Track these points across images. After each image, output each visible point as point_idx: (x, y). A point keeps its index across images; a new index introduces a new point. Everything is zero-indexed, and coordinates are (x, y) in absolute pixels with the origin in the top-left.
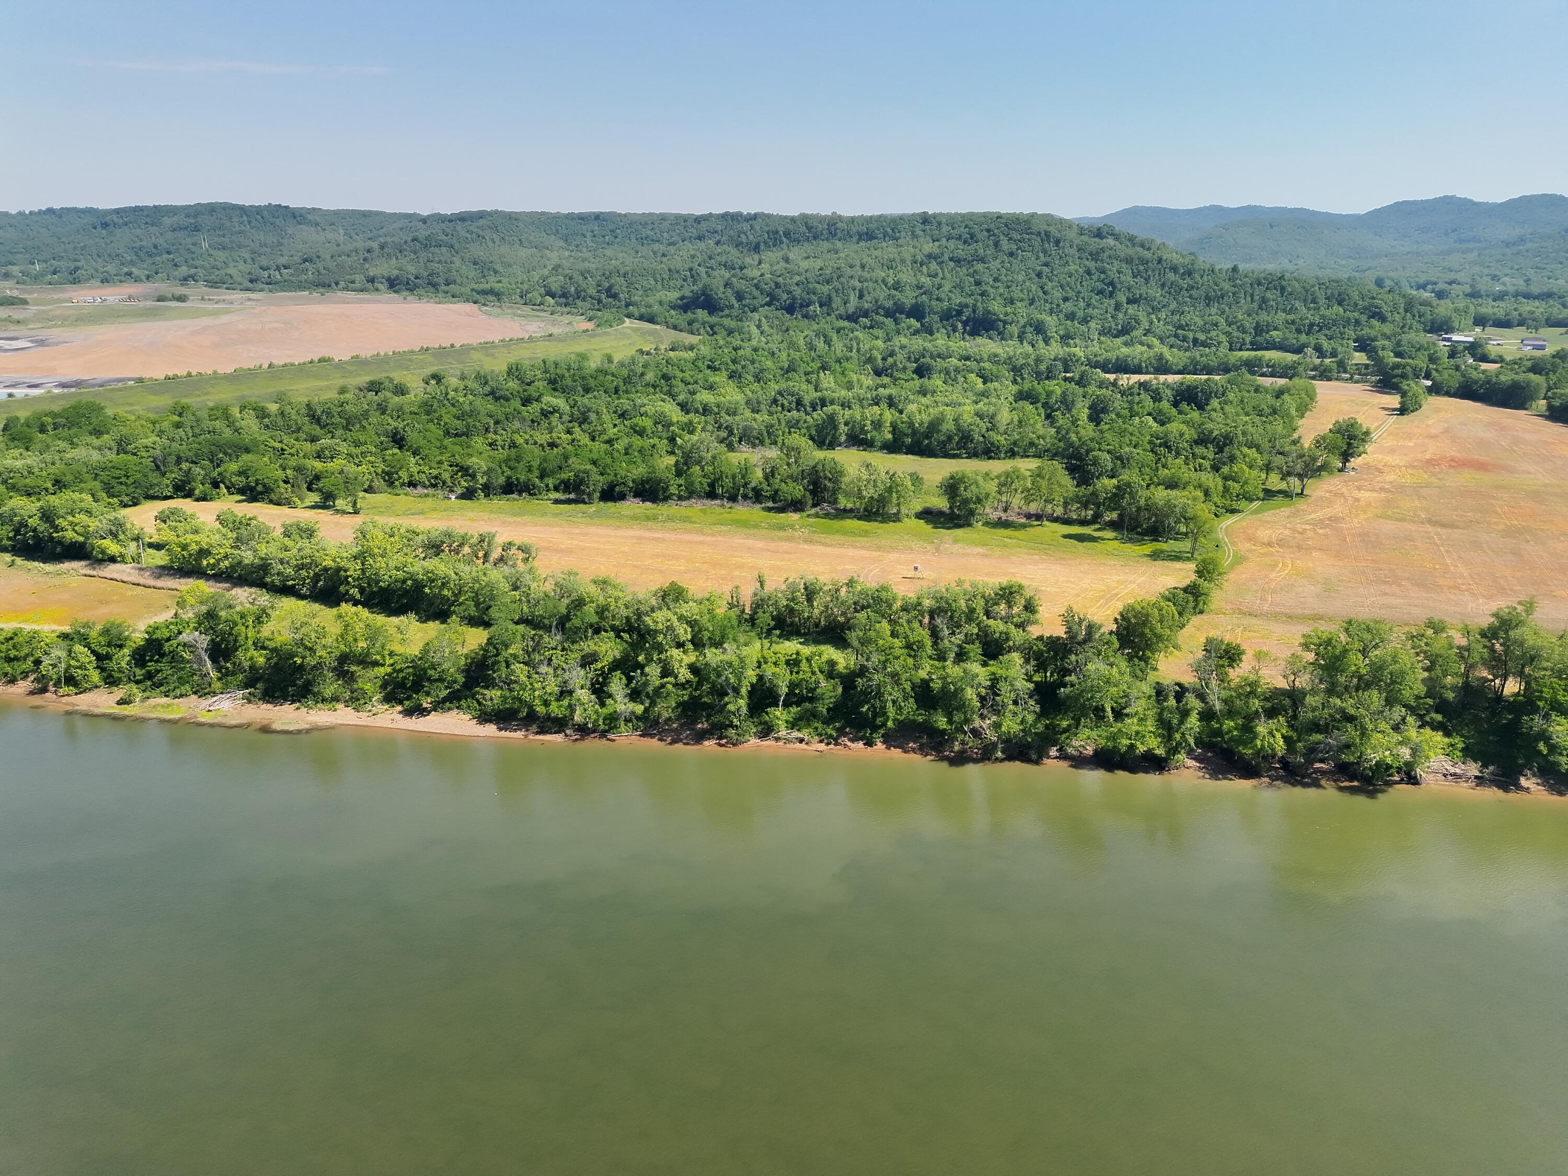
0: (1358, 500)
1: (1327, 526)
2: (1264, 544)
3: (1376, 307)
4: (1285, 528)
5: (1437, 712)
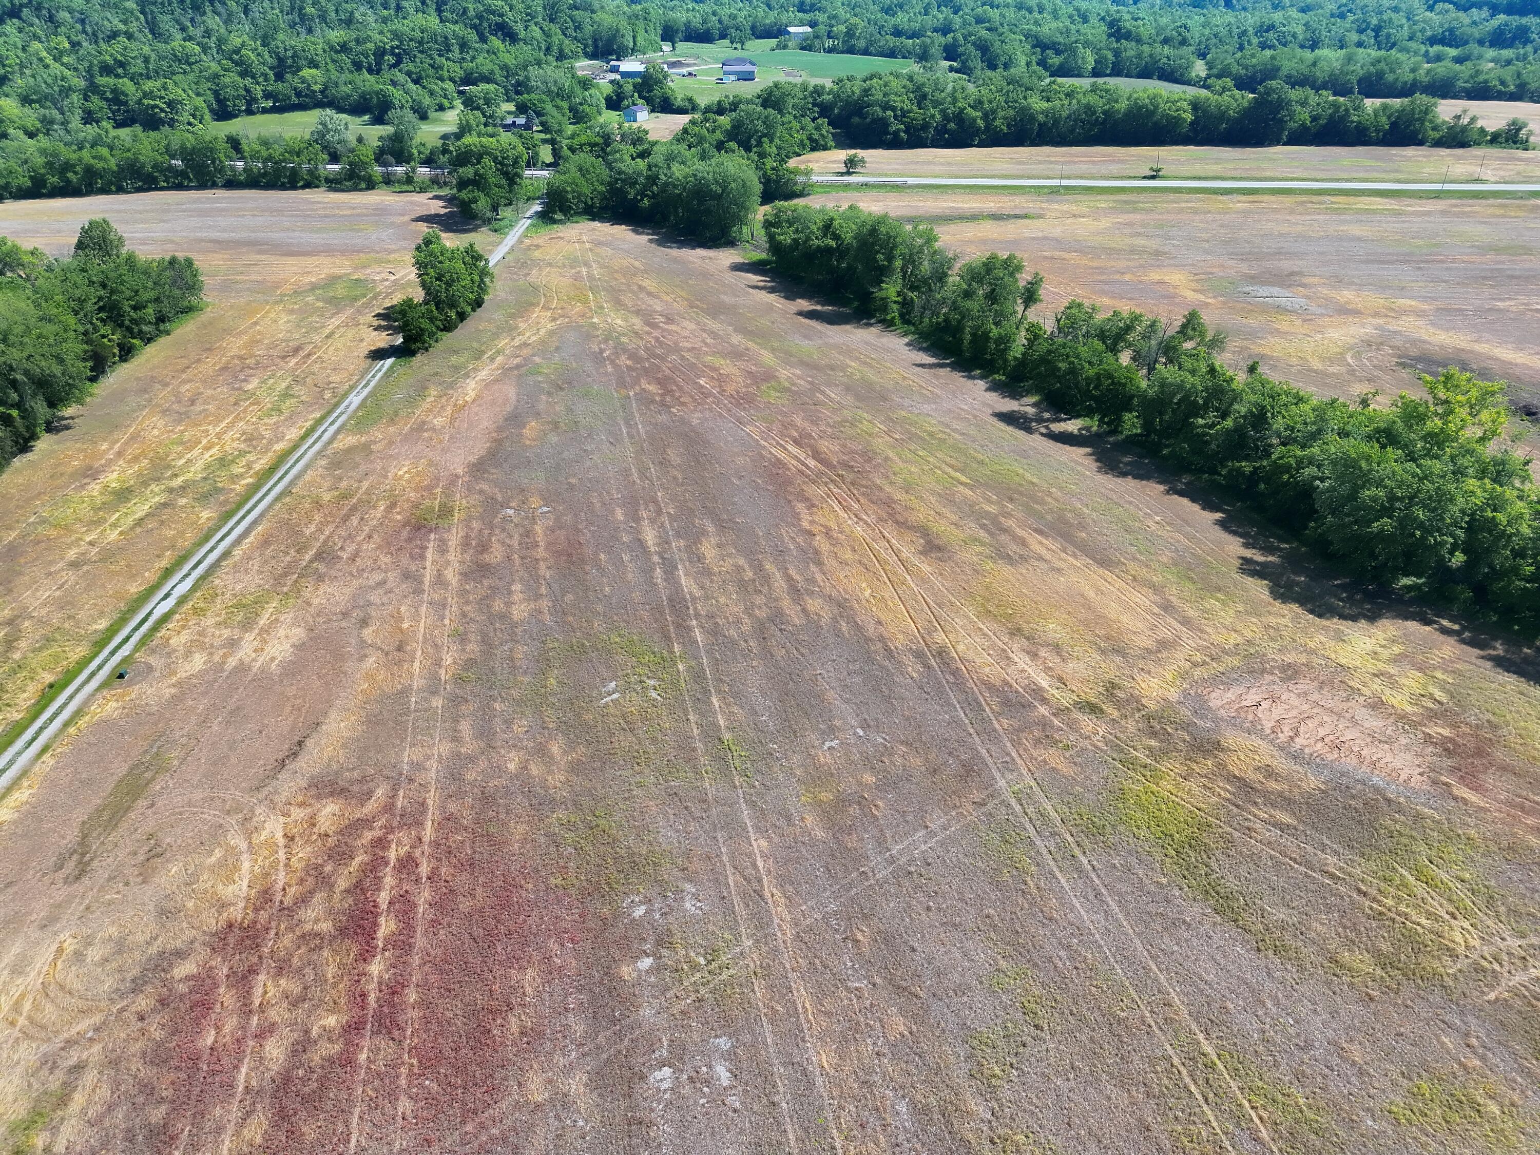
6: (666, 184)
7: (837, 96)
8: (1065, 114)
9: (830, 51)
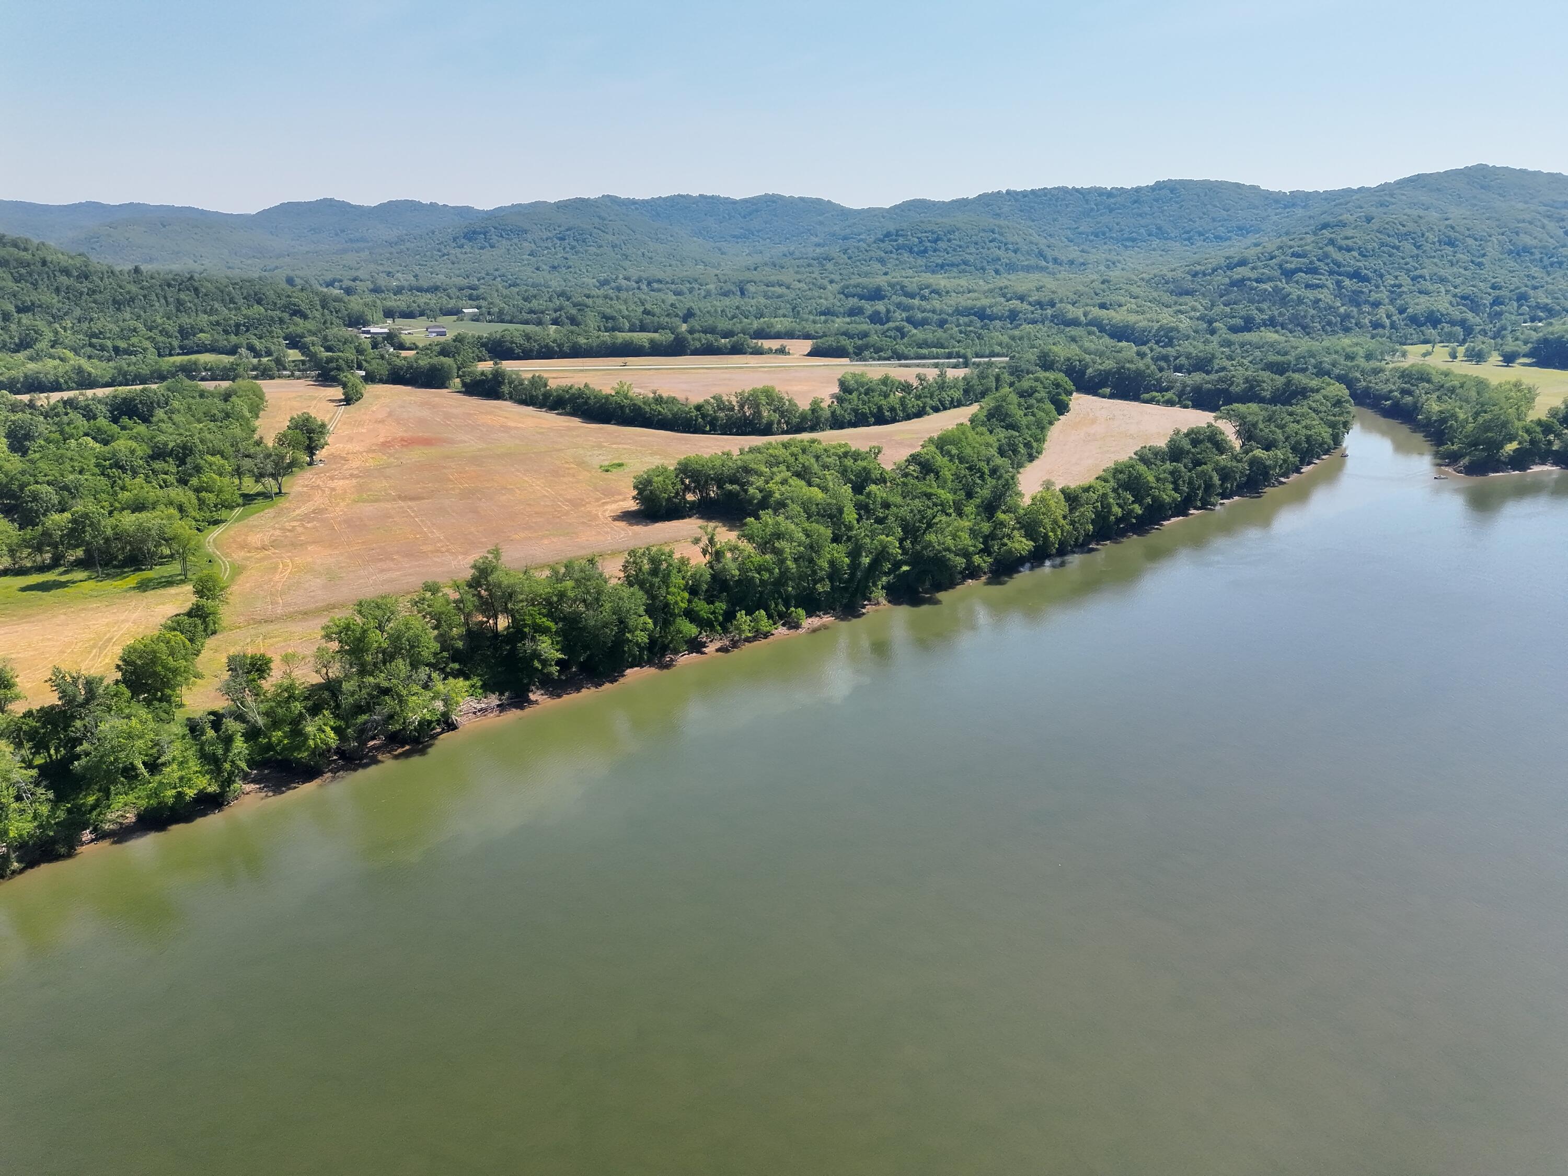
0: (333, 489)
1: (313, 519)
2: (257, 548)
3: (295, 305)
4: (275, 529)
5: (454, 662)
6: (417, 368)
7: (489, 339)
8: (595, 344)
9: (490, 322)
